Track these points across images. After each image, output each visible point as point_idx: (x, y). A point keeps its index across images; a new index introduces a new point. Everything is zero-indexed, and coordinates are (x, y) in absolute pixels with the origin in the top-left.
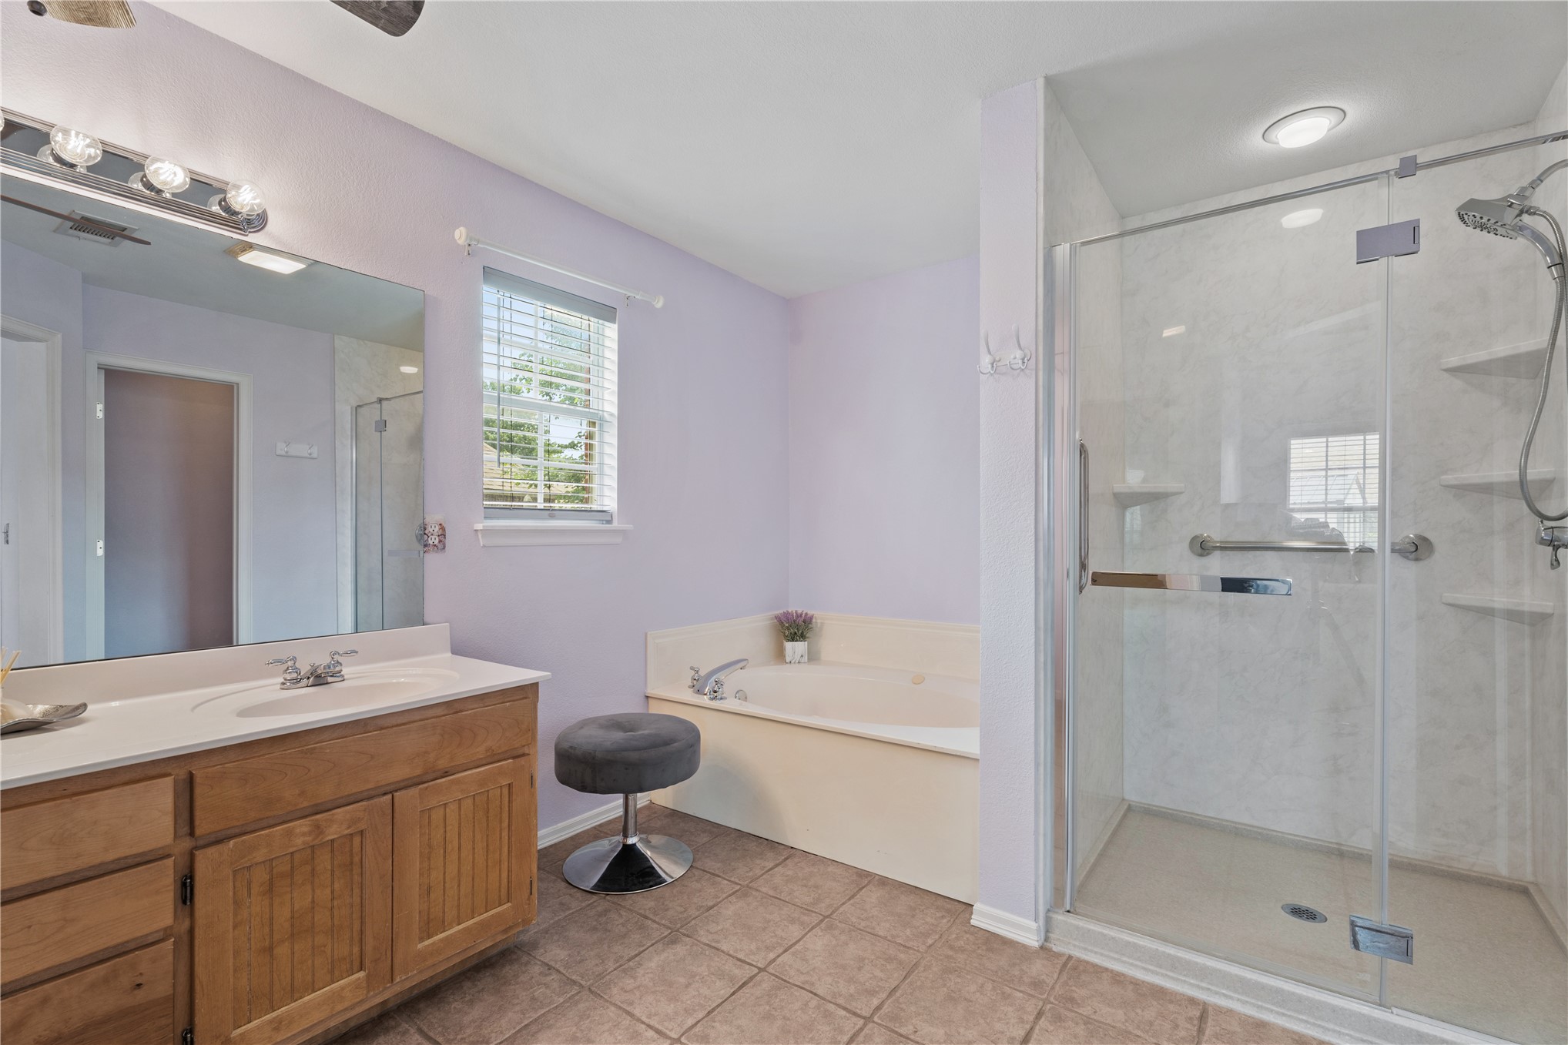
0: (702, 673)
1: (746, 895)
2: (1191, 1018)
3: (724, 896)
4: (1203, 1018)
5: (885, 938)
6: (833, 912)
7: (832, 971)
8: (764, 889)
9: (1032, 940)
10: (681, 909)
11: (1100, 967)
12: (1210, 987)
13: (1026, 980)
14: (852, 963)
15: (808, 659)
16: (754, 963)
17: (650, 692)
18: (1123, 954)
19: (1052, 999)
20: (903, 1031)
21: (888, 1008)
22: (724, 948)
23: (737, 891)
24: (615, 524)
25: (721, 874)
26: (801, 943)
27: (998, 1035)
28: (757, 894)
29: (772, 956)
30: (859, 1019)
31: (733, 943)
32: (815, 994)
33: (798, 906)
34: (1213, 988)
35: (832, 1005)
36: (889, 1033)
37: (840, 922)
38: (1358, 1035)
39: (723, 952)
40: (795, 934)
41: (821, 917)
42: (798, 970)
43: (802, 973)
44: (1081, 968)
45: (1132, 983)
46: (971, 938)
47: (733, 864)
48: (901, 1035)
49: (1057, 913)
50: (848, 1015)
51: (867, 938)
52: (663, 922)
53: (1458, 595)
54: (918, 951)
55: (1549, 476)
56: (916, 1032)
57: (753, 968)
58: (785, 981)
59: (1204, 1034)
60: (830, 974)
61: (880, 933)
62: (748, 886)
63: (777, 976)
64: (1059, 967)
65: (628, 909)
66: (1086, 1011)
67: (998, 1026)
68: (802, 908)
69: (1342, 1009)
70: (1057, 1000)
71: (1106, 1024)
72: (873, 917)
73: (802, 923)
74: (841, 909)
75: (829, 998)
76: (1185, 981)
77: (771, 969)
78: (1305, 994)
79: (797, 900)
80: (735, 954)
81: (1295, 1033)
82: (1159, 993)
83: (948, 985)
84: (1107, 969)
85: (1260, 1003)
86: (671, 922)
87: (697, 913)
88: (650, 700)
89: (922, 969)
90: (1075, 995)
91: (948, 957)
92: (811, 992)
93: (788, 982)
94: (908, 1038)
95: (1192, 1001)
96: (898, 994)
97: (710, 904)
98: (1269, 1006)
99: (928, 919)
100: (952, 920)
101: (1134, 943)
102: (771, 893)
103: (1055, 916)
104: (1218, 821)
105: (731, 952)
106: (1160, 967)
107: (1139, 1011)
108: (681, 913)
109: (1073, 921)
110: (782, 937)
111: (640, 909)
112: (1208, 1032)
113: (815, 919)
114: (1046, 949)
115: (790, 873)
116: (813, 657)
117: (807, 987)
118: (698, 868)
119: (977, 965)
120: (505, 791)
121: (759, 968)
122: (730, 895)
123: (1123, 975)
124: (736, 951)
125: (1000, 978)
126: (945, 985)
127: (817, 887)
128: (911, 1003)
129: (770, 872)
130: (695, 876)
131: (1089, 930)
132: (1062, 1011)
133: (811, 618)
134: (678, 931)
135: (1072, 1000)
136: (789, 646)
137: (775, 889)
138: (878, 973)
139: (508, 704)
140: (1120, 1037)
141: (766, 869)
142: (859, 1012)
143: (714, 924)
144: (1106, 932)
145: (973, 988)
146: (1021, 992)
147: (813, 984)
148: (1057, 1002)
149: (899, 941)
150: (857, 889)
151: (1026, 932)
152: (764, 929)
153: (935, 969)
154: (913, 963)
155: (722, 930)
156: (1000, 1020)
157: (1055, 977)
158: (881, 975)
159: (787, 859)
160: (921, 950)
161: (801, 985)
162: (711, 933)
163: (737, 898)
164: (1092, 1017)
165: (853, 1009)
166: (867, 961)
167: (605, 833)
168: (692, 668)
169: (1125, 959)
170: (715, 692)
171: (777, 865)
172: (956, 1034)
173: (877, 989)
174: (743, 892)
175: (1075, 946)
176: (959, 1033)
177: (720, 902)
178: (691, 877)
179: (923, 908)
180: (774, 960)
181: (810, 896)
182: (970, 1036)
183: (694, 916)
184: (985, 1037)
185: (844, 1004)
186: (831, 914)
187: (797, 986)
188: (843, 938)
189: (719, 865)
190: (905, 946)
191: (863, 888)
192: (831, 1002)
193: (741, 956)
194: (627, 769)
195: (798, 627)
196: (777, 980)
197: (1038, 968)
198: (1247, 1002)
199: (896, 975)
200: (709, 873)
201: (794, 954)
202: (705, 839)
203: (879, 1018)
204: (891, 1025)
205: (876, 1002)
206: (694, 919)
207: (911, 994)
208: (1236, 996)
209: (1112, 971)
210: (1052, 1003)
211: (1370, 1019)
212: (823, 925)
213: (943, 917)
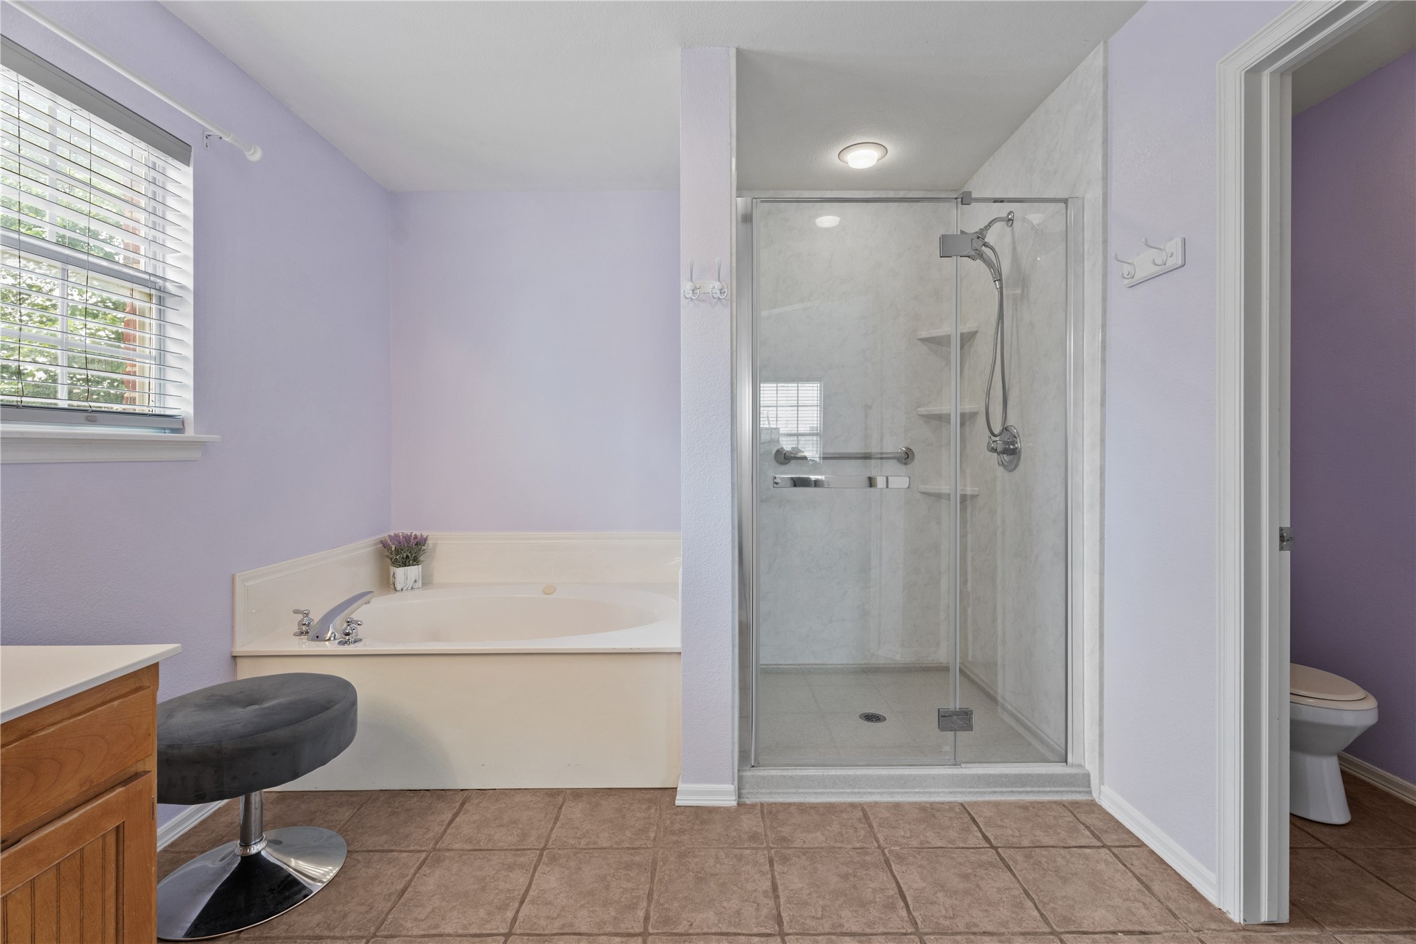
0: (316, 616)
1: (438, 861)
2: (860, 819)
3: (412, 871)
4: (865, 815)
5: (611, 848)
6: (547, 842)
7: (583, 902)
8: (456, 846)
9: (731, 801)
10: (363, 909)
11: (786, 804)
12: (860, 790)
13: (745, 837)
14: (596, 885)
15: (422, 584)
16: (495, 932)
17: (239, 649)
18: (799, 787)
19: (772, 845)
20: (680, 929)
21: (655, 915)
22: (449, 930)
23: (424, 861)
24: (190, 432)
25: (393, 848)
26: (533, 887)
27: (754, 894)
28: (452, 853)
29: (510, 915)
30: (636, 938)
31: (456, 921)
32: (580, 934)
33: (506, 850)
34: (862, 791)
35: (602, 937)
36: (671, 938)
37: (559, 849)
38: (948, 790)
39: (449, 935)
40: (521, 880)
41: (538, 852)
42: (548, 917)
43: (553, 918)
44: (774, 810)
45: (811, 808)
46: (682, 817)
47: (402, 830)
48: (681, 935)
49: (745, 770)
50: (624, 939)
51: (596, 855)
52: (348, 933)
53: (927, 487)
54: (647, 848)
55: (976, 410)
56: (691, 925)
57: (498, 938)
58: (540, 935)
59: (873, 828)
60: (582, 906)
61: (605, 845)
62: (434, 849)
63: (528, 935)
64: (759, 815)
65: (286, 938)
66: (798, 843)
67: (750, 886)
68: (511, 850)
69: (939, 775)
70: (774, 844)
71: (816, 848)
72: (587, 832)
73: (522, 866)
74: (553, 836)
75: (596, 931)
76: (843, 792)
77: (517, 930)
78: (917, 773)
79: (501, 844)
80: (466, 932)
81: (916, 803)
82: (831, 808)
83: (691, 868)
84: (790, 804)
85: (891, 790)
86: (359, 930)
87: (389, 904)
88: (239, 661)
89: (662, 863)
90: (784, 834)
91: (675, 842)
92: (575, 934)
93: (545, 935)
94: (689, 935)
95: (853, 806)
96: (655, 897)
97: (400, 887)
98: (897, 790)
99: (638, 815)
100: (658, 808)
101: (807, 775)
102: (468, 847)
103: (744, 774)
104: (794, 667)
105: (460, 932)
106: (825, 787)
107: (828, 828)
108: (367, 912)
109: (759, 774)
110: (509, 890)
111: (304, 931)
112: (875, 825)
113: (533, 856)
114: (742, 804)
115: (476, 817)
116: (427, 582)
117: (566, 930)
118: (357, 852)
119: (702, 840)
120: (111, 840)
121: (503, 935)
122: (420, 868)
123: (803, 803)
124: (465, 927)
125: (726, 843)
126: (688, 870)
127: (515, 822)
128: (672, 900)
129: (452, 825)
130: (359, 862)
131: (772, 777)
132: (783, 851)
133: (426, 540)
134: (375, 935)
135: (784, 839)
136: (400, 572)
137: (470, 840)
138: (626, 885)
139: (116, 703)
140: (830, 854)
141: (446, 823)
142: (632, 931)
143: (420, 909)
144: (785, 773)
145: (711, 862)
146: (746, 848)
147: (572, 925)
148: (776, 846)
149: (626, 845)
150: (556, 810)
151: (722, 795)
152: (483, 889)
153: (672, 859)
154: (650, 861)
155: (433, 911)
156: (747, 880)
157: (762, 825)
158: (630, 885)
159: (463, 804)
160: (649, 846)
161: (560, 931)
162: (423, 920)
163: (430, 867)
164: (805, 846)
165: (626, 931)
166: (609, 878)
167: (186, 852)
168: (296, 612)
169: (801, 791)
170: (348, 634)
171: (456, 815)
172: (724, 910)
173: (635, 901)
174: (434, 857)
175: (762, 793)
176: (725, 908)
177: (411, 881)
178: (354, 866)
179: (627, 806)
180: (515, 919)
181: (513, 834)
182: (734, 906)
183: (386, 910)
184: (746, 901)
185: (613, 931)
186: (546, 845)
187: (555, 934)
188: (572, 864)
189: (384, 837)
190: (633, 849)
191: (561, 806)
192: (599, 935)
193: (474, 930)
194: (274, 754)
195: (410, 549)
196: (531, 938)
197: (749, 823)
198: (884, 792)
199: (643, 879)
200: (376, 851)
201: (533, 902)
202: (347, 814)
203: (653, 927)
204: (667, 929)
205: (641, 914)
206: (388, 913)
207: (666, 891)
208: (877, 791)
209: (794, 804)
210: (773, 848)
211: (953, 776)
212: (545, 859)
213: (649, 808)
